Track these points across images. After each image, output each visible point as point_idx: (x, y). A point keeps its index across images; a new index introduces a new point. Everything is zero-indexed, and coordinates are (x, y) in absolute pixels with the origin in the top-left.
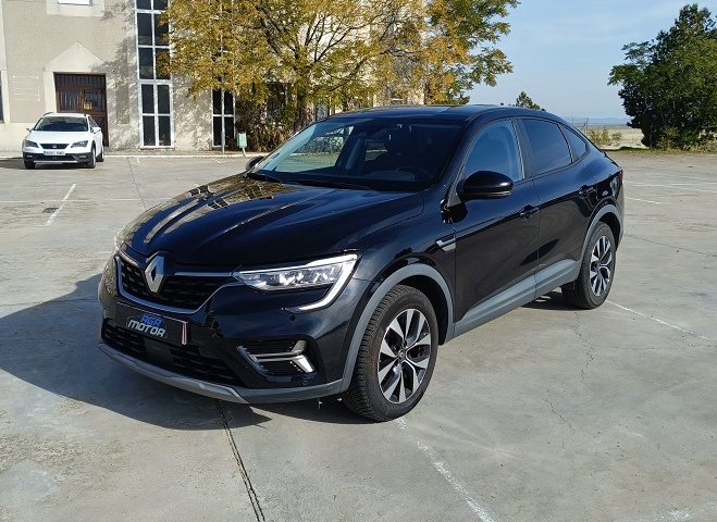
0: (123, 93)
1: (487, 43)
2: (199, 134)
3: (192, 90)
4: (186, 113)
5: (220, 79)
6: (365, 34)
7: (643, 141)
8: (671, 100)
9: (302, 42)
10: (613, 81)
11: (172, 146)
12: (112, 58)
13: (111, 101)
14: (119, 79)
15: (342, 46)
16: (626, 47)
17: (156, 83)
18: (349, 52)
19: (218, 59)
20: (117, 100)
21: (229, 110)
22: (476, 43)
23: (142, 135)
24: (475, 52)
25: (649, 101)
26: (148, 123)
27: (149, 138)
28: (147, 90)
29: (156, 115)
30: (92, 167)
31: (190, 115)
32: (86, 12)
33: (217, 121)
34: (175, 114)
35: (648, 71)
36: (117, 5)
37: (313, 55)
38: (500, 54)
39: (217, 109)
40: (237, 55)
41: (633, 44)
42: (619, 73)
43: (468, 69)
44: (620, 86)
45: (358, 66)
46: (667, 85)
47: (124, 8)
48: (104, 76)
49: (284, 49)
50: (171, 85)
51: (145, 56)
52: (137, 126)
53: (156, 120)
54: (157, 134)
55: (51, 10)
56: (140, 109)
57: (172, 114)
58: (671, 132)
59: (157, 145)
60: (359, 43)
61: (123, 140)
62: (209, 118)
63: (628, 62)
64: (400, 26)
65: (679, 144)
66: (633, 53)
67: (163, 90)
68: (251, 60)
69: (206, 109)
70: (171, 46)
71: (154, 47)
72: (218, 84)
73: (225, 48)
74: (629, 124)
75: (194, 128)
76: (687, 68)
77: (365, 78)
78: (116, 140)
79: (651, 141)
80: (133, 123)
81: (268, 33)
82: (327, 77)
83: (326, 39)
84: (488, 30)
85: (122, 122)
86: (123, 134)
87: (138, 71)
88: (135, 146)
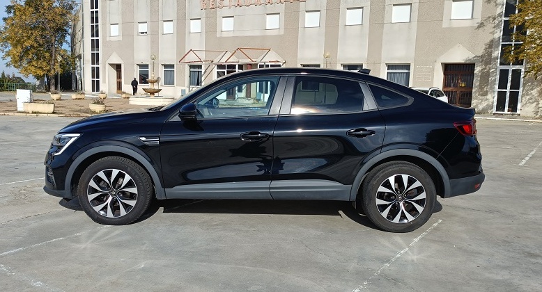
0: (485, 76)
4: (532, 89)
11: (518, 112)
12: (480, 51)
13: (477, 81)
14: (483, 67)
17: (512, 68)
20: (480, 81)
23: (495, 104)
26: (501, 97)
27: (500, 106)
28: (504, 74)
29: (508, 90)
32: (468, 24)
34: (523, 91)
36: (489, 17)
47: (494, 19)
48: (474, 64)
50: (523, 70)
52: (493, 98)
53: (508, 94)
54: (507, 104)
55: (445, 25)
56: (497, 87)
57: (520, 90)
59: (506, 111)
61: (481, 107)
67: (516, 74)
71: (513, 43)
75: (537, 101)
80: (489, 96)
85: (482, 95)
86: (480, 103)
87: (499, 61)
88: (490, 112)
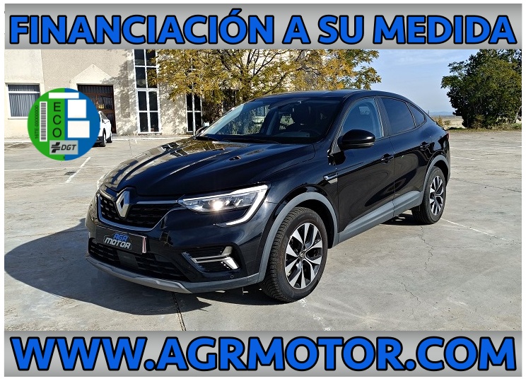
0: (125, 98)
1: (364, 64)
2: (177, 124)
3: (172, 94)
4: (168, 110)
5: (191, 88)
6: (285, 57)
7: (463, 124)
8: (479, 98)
9: (245, 63)
10: (444, 86)
11: (160, 132)
12: (117, 74)
13: (117, 104)
14: (122, 88)
15: (271, 65)
16: (449, 66)
17: (148, 90)
18: (276, 69)
19: (189, 74)
20: (121, 103)
21: (198, 107)
22: (357, 63)
23: (139, 125)
24: (357, 69)
25: (466, 99)
26: (143, 117)
27: (144, 127)
28: (142, 95)
29: (148, 111)
30: (103, 146)
31: (171, 112)
33: (190, 115)
34: (161, 112)
35: (464, 79)
37: (252, 71)
38: (372, 70)
39: (190, 107)
40: (202, 71)
41: (454, 63)
42: (446, 81)
43: (353, 80)
44: (448, 89)
45: (282, 78)
46: (477, 88)
48: (112, 86)
49: (233, 68)
50: (158, 92)
51: (140, 73)
52: (135, 120)
53: (149, 115)
54: (149, 124)
56: (137, 108)
57: (159, 111)
58: (480, 118)
59: (150, 132)
60: (282, 63)
61: (126, 129)
62: (184, 113)
63: (452, 74)
64: (309, 52)
65: (485, 125)
66: (455, 69)
67: (153, 95)
68: (211, 75)
69: (181, 107)
70: (158, 66)
71: (146, 67)
72: (190, 91)
73: (194, 67)
74: (454, 113)
75: (173, 120)
76: (488, 78)
77: (287, 85)
78: (120, 129)
79: (468, 124)
80: (132, 118)
81: (222, 57)
82: (262, 85)
83: (260, 61)
84: (365, 55)
85: (125, 117)
86: (125, 125)
87: (135, 83)
88: (134, 133)
